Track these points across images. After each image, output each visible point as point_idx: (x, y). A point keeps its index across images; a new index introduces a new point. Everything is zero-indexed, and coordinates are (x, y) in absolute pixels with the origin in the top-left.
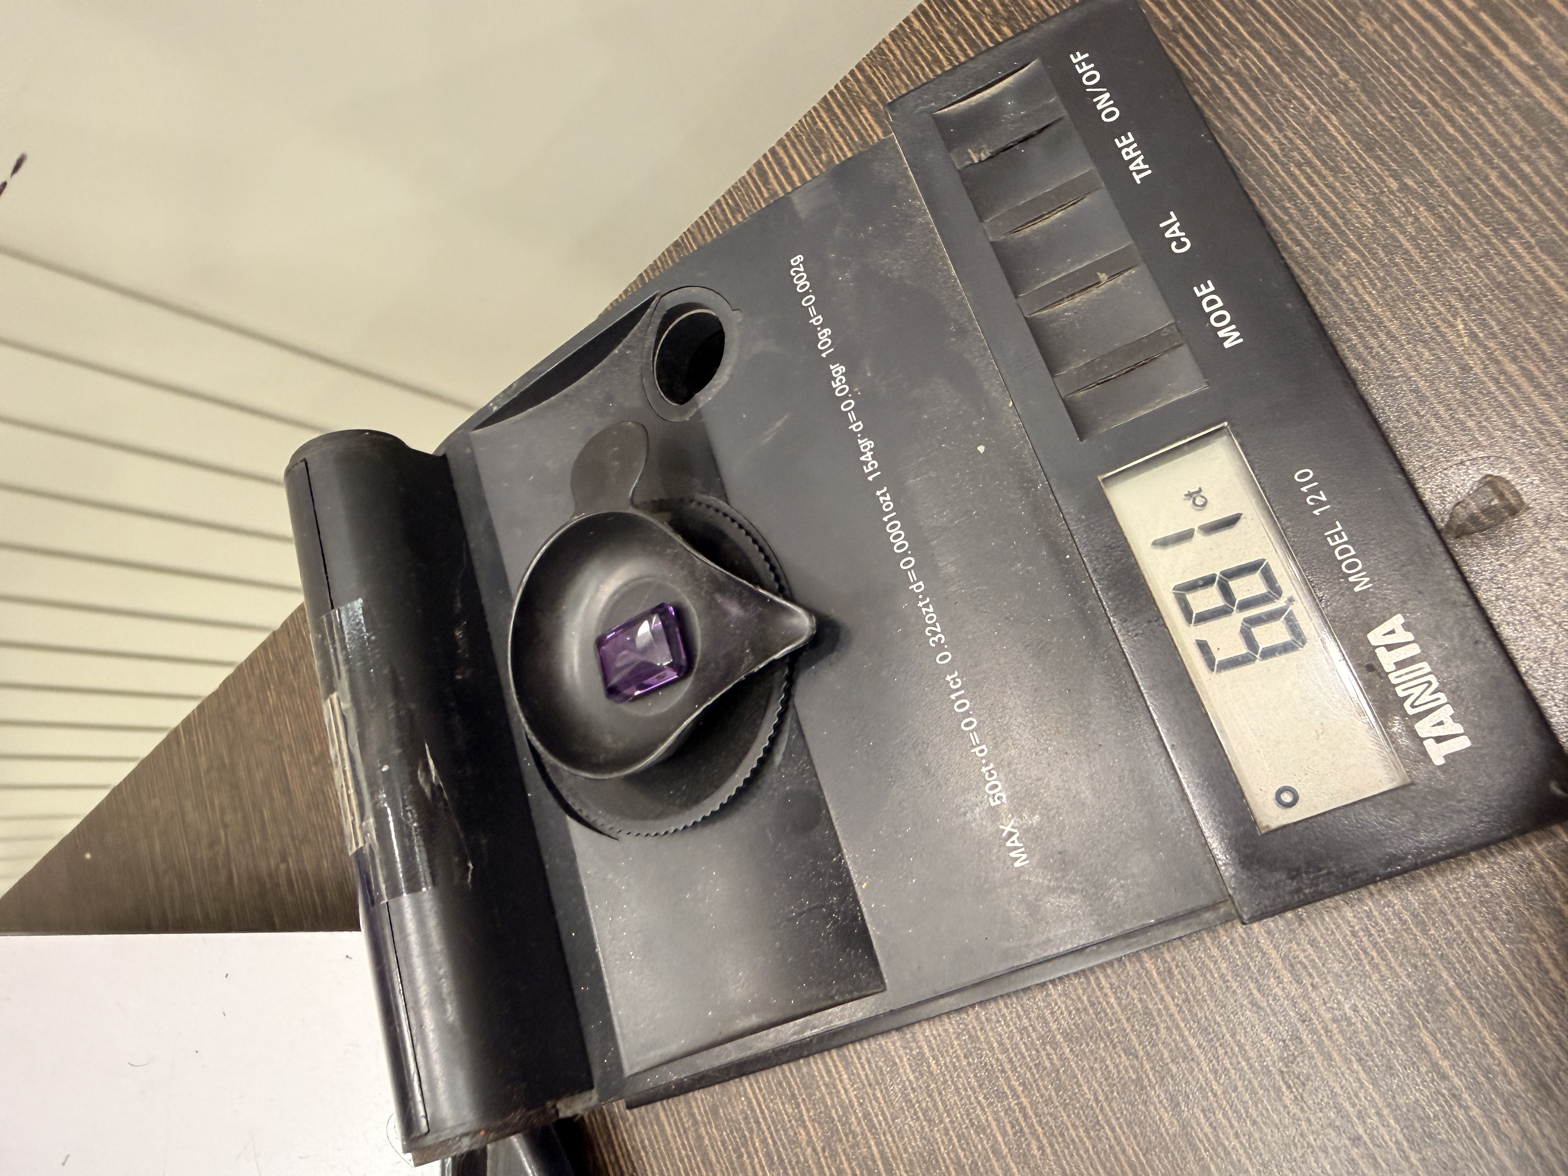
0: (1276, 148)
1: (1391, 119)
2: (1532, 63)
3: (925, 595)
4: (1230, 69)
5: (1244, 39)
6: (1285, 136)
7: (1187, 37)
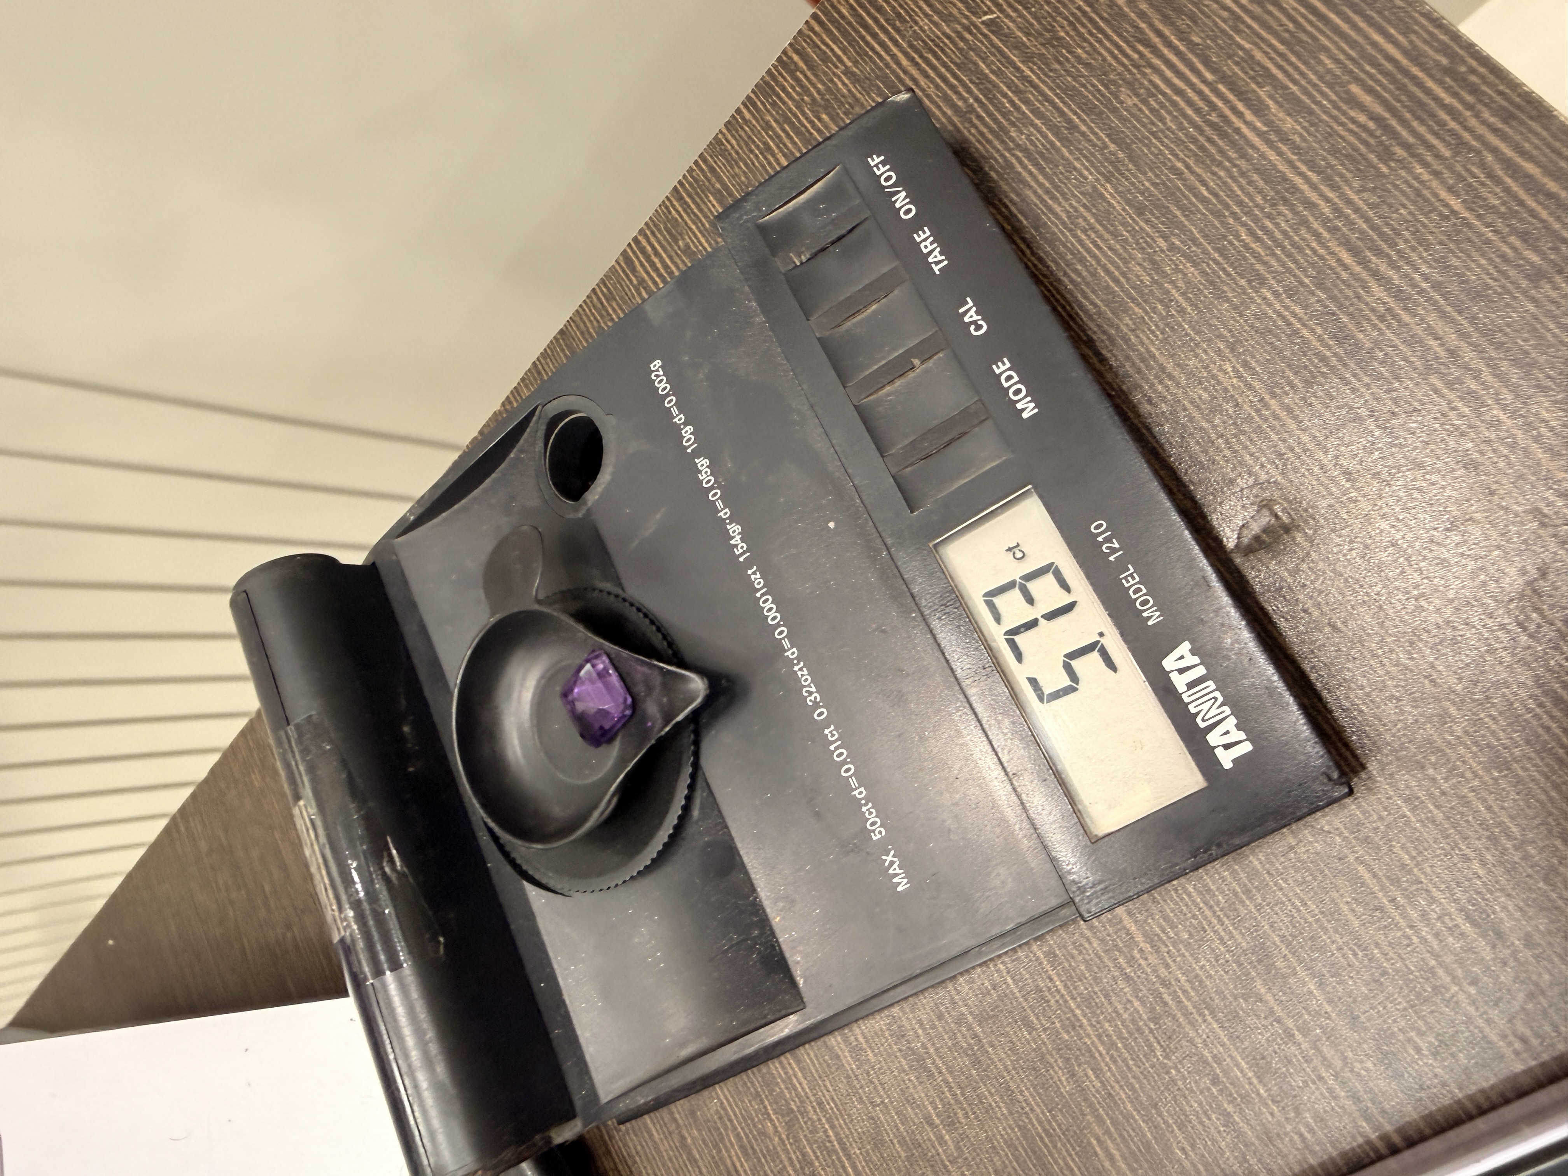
0: (1064, 216)
1: (1155, 185)
2: (1265, 129)
3: (799, 658)
4: (1018, 146)
5: (1028, 118)
6: (1071, 205)
7: (979, 117)
